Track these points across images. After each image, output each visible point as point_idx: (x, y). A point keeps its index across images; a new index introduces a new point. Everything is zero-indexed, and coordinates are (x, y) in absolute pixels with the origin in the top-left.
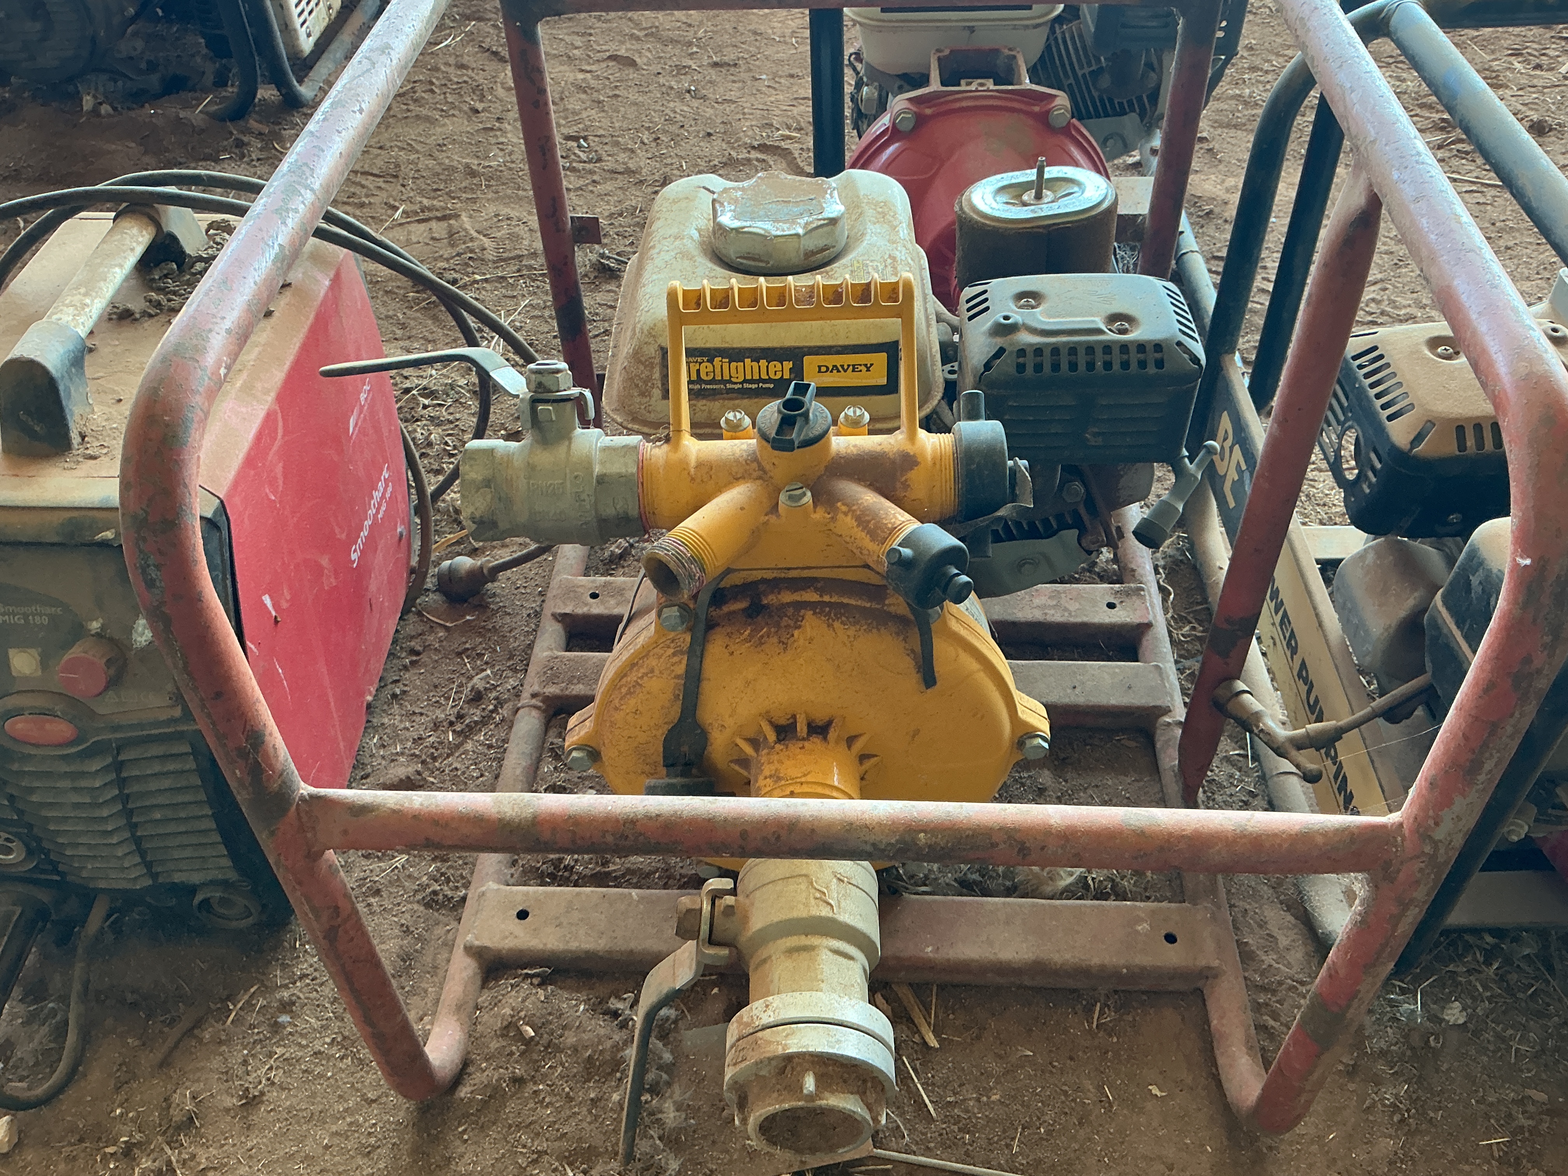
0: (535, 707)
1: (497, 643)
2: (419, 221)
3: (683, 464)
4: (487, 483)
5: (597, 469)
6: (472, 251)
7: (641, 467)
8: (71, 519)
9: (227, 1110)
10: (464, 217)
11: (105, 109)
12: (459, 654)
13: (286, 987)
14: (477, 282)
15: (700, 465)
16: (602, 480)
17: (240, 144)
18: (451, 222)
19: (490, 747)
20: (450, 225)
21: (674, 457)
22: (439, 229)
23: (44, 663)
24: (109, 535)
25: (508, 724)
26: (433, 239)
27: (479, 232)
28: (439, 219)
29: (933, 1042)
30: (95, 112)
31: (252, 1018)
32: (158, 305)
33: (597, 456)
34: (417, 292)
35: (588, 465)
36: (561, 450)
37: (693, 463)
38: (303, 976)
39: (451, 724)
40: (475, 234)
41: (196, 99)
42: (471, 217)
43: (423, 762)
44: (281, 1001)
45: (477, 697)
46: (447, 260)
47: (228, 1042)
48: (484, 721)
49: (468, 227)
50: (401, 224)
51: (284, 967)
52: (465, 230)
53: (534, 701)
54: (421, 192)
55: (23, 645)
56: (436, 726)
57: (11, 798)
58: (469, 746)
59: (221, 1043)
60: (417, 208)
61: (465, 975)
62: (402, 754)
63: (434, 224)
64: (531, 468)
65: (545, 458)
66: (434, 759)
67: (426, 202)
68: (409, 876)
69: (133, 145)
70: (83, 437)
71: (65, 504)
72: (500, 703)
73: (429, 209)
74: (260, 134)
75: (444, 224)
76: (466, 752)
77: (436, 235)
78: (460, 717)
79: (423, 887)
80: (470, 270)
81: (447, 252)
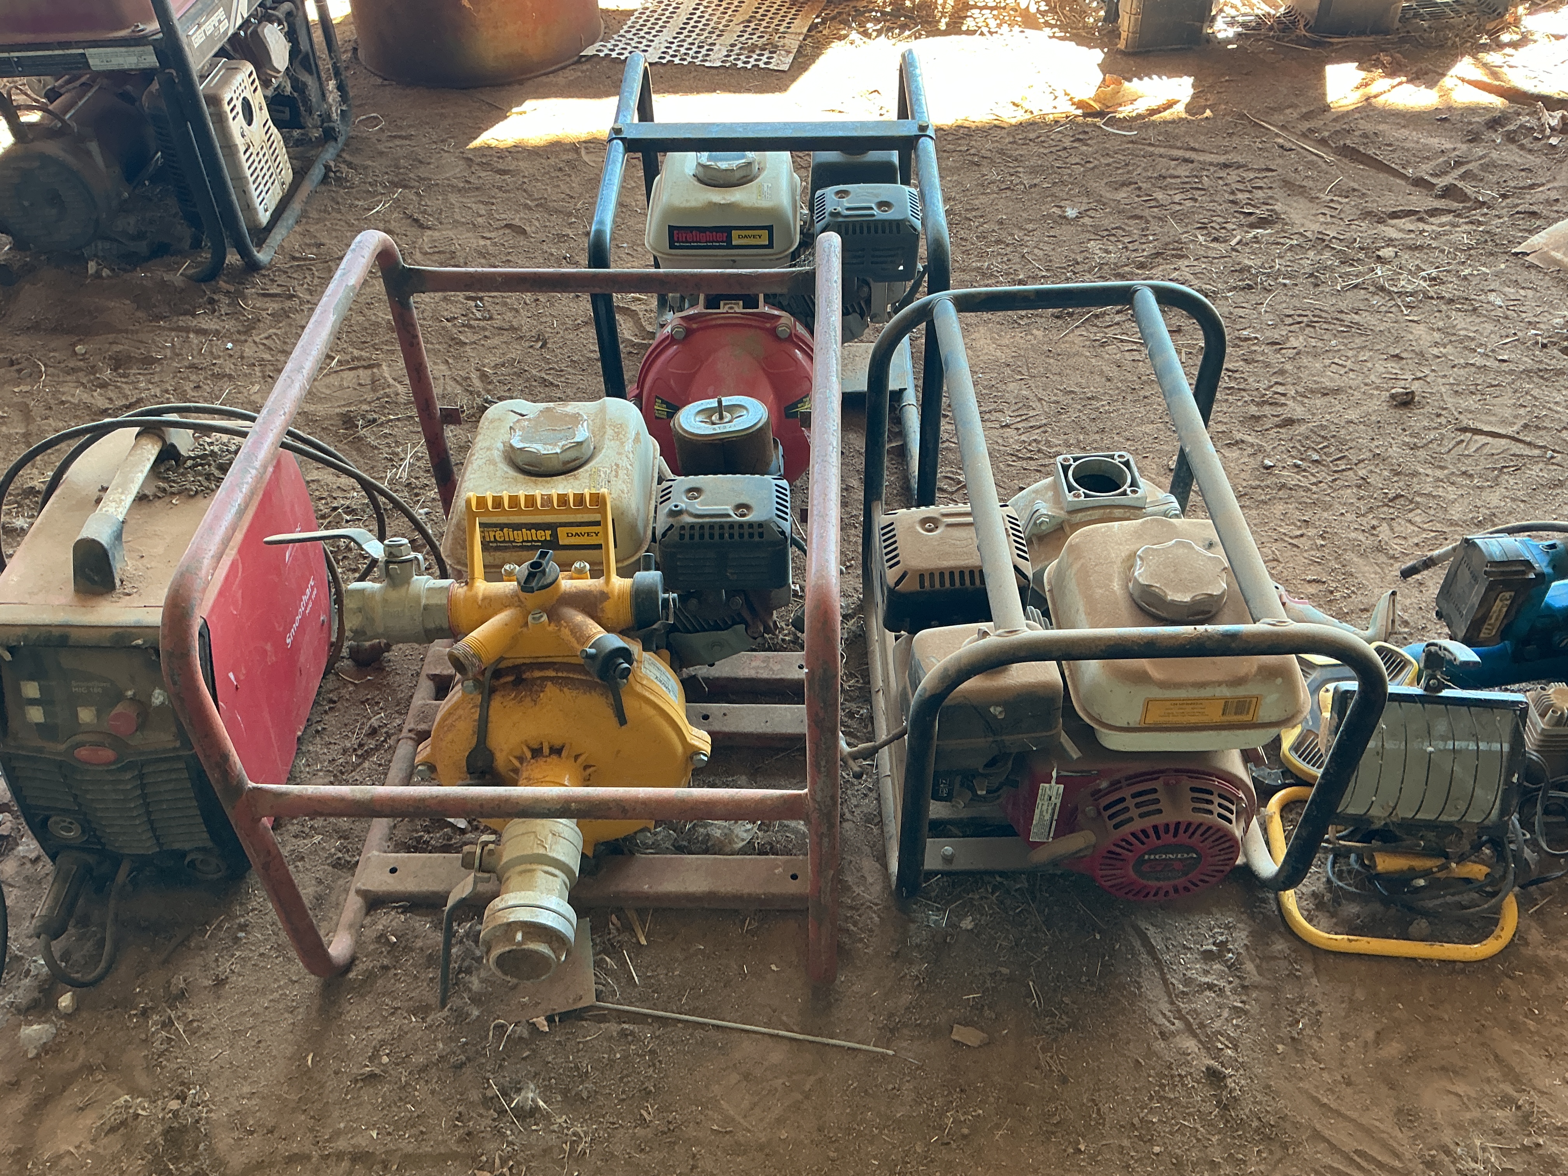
0: (411, 738)
1: (388, 694)
2: (350, 369)
3: (474, 598)
4: (360, 610)
5: (424, 602)
6: (388, 396)
7: (450, 599)
8: (117, 633)
9: (205, 988)
10: (384, 367)
11: (105, 272)
12: (363, 703)
13: (243, 916)
14: (391, 420)
15: (485, 598)
16: (426, 608)
17: (212, 301)
18: (375, 370)
19: (380, 765)
20: (373, 373)
21: (469, 594)
22: (364, 375)
23: (99, 714)
24: (140, 642)
25: (392, 749)
26: (360, 384)
27: (395, 380)
28: (365, 367)
29: (644, 942)
30: (98, 275)
31: (221, 934)
32: (164, 490)
33: (423, 594)
34: (346, 429)
35: (418, 598)
36: (403, 591)
37: (480, 596)
38: (253, 910)
39: (355, 750)
40: (391, 381)
41: (177, 263)
42: (389, 366)
43: (335, 776)
44: (239, 924)
45: (373, 732)
46: (369, 403)
47: (206, 948)
48: (377, 748)
49: (387, 375)
50: (336, 372)
51: (241, 904)
52: (385, 378)
53: (412, 735)
54: (352, 343)
55: (85, 705)
56: (345, 751)
57: (75, 796)
58: (366, 765)
59: (201, 949)
60: (348, 357)
61: (355, 907)
62: (321, 770)
63: (361, 372)
64: (385, 601)
65: (393, 595)
66: (342, 773)
67: (356, 353)
68: (323, 848)
69: (128, 302)
70: (122, 581)
71: (113, 624)
72: (388, 735)
73: (359, 359)
74: (228, 292)
75: (369, 372)
76: (364, 769)
77: (362, 382)
78: (361, 745)
79: (332, 855)
80: (386, 411)
81: (369, 397)
